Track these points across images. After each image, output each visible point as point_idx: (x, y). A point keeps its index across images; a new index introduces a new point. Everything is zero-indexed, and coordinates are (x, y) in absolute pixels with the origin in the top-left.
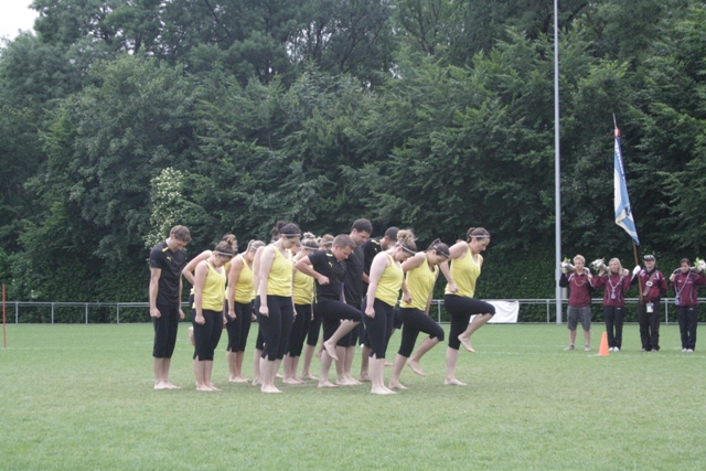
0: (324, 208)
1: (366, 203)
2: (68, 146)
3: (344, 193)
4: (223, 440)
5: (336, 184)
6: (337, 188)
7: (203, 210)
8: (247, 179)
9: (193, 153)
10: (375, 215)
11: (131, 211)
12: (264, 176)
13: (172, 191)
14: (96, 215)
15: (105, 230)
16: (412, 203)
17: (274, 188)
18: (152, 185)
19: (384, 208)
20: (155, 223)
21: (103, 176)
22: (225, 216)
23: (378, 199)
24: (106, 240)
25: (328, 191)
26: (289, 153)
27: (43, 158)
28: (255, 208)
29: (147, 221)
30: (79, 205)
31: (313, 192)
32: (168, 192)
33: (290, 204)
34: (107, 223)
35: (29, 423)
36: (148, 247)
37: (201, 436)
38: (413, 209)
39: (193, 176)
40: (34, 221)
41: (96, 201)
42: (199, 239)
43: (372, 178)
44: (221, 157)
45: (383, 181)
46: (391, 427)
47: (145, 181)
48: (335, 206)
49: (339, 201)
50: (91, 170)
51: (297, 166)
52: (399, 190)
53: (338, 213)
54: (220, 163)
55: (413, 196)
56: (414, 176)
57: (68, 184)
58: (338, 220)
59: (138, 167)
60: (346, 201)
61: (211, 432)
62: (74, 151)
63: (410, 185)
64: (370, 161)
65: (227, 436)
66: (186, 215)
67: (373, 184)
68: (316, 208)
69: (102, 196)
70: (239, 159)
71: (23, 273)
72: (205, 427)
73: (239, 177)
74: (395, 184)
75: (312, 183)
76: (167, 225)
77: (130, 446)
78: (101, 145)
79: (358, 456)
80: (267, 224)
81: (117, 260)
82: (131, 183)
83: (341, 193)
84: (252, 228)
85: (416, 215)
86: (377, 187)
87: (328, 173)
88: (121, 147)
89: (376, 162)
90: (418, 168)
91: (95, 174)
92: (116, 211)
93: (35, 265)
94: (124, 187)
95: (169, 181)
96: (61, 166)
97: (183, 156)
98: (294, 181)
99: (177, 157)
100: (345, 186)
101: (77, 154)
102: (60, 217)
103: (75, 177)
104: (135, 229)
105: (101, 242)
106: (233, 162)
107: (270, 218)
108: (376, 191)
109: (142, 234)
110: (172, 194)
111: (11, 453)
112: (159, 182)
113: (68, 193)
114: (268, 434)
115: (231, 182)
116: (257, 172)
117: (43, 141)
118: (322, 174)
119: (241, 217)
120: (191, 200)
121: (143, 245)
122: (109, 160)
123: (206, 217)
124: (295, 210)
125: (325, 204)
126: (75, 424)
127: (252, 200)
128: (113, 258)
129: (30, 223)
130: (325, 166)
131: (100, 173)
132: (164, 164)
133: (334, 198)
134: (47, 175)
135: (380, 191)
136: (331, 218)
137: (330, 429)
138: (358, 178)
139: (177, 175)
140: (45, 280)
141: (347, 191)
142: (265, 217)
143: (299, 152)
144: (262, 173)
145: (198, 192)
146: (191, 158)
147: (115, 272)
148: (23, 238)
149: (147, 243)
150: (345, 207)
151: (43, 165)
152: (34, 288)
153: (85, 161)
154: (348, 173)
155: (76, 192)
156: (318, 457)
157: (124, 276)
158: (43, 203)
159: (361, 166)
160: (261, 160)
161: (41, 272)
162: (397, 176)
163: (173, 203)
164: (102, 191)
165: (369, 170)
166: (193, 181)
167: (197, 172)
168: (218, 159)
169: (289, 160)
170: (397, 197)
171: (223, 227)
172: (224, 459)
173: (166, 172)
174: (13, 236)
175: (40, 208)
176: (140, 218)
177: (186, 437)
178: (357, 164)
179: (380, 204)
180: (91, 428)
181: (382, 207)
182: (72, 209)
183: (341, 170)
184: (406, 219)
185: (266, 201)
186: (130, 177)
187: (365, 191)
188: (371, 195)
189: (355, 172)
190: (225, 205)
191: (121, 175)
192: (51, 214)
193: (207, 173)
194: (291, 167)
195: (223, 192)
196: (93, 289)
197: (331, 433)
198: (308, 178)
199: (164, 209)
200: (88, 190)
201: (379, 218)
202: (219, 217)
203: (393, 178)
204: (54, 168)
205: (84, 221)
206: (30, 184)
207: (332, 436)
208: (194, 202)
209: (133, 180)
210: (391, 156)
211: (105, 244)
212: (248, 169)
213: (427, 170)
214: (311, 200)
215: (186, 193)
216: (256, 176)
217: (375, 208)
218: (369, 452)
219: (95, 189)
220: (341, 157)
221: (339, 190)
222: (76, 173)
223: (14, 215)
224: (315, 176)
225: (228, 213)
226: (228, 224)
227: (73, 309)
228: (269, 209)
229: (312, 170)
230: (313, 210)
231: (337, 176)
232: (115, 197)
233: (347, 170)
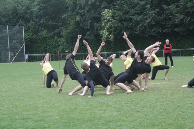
0: (158, 20)
1: (172, 17)
2: (75, 3)
3: (164, 15)
4: (134, 108)
5: (161, 12)
6: (162, 13)
7: (118, 22)
8: (132, 11)
9: (114, 4)
10: (175, 21)
11: (96, 24)
12: (138, 10)
13: (108, 16)
14: (85, 25)
15: (88, 30)
16: (187, 17)
17: (141, 14)
18: (102, 15)
19: (178, 19)
20: (103, 27)
21: (87, 13)
22: (125, 24)
23: (176, 16)
24: (88, 33)
25: (159, 14)
26: (146, 2)
27: (67, 8)
28: (135, 21)
29: (101, 27)
30: (80, 22)
31: (154, 15)
32: (107, 17)
33: (146, 19)
34: (88, 27)
35: (72, 101)
36: (102, 35)
37: (127, 106)
38: (187, 19)
39: (115, 11)
40: (66, 28)
41: (85, 21)
42: (118, 32)
43: (173, 9)
44: (124, 4)
45: (177, 10)
46: (189, 101)
47: (100, 13)
48: (161, 19)
49: (163, 17)
50: (83, 11)
51: (148, 6)
52: (183, 12)
53: (163, 21)
54: (123, 7)
55: (188, 14)
56: (188, 7)
57: (76, 16)
58: (162, 23)
59: (97, 9)
60: (165, 17)
61: (130, 104)
62: (77, 5)
63: (186, 11)
64: (173, 3)
65: (135, 106)
66: (113, 24)
67: (174, 11)
68: (155, 20)
69: (86, 19)
70: (129, 5)
71: (63, 44)
72: (127, 102)
73: (129, 11)
74: (181, 11)
75: (153, 11)
76: (107, 27)
77: (105, 110)
78: (85, 2)
79: (179, 114)
80: (139, 26)
81: (92, 39)
82: (95, 15)
83: (163, 14)
84: (134, 27)
85: (189, 21)
86: (175, 12)
87: (159, 8)
88: (92, 3)
89: (175, 4)
90: (189, 5)
91: (84, 12)
92: (91, 24)
93: (67, 42)
94: (93, 16)
95: (107, 13)
96: (73, 10)
97: (111, 5)
98: (147, 11)
99: (110, 5)
100: (165, 12)
101: (78, 6)
102: (74, 26)
103: (78, 13)
104: (97, 29)
105: (87, 34)
106: (127, 6)
107: (140, 24)
108: (175, 13)
109: (100, 31)
110: (108, 17)
111: (68, 113)
112: (104, 14)
113: (76, 19)
114: (148, 104)
115: (127, 13)
116: (135, 9)
117: (67, 3)
118: (157, 8)
119: (131, 24)
120: (115, 19)
121: (100, 34)
122: (88, 7)
123: (119, 24)
124: (148, 21)
125: (158, 18)
126: (86, 102)
127: (134, 18)
128: (91, 39)
129: (64, 29)
130: (158, 6)
131: (86, 12)
132: (106, 7)
133: (161, 16)
134: (69, 13)
135: (176, 13)
136: (160, 23)
137: (168, 102)
138: (169, 9)
139: (110, 11)
140: (70, 46)
141: (165, 14)
142: (138, 23)
143: (149, 2)
144: (137, 9)
145: (117, 16)
146: (114, 5)
147: (92, 43)
148: (63, 33)
149: (101, 34)
150: (165, 19)
151: (67, 10)
152: (67, 49)
153: (81, 8)
154: (165, 8)
155: (78, 18)
156: (166, 115)
157: (94, 44)
158: (68, 22)
159: (170, 5)
160: (136, 5)
161: (69, 44)
162: (182, 8)
163: (109, 20)
164: (86, 17)
165: (172, 6)
166: (115, 13)
167: (116, 10)
168: (123, 5)
169: (146, 4)
170: (182, 15)
171: (125, 27)
172: (136, 116)
173: (106, 10)
174: (59, 33)
175: (67, 24)
176: (98, 26)
177: (122, 107)
178: (168, 4)
179: (177, 17)
180: (91, 103)
181: (177, 18)
182: (78, 23)
183: (163, 7)
184: (185, 22)
185: (139, 18)
186: (95, 13)
187: (171, 14)
188: (173, 15)
189: (168, 7)
190: (125, 20)
191: (92, 12)
192: (71, 25)
193: (120, 10)
194: (146, 7)
195: (124, 16)
196: (85, 49)
197: (169, 104)
198: (152, 10)
199: (106, 22)
200: (82, 17)
201: (176, 22)
202: (123, 24)
203: (181, 9)
204: (71, 11)
205: (81, 27)
206: (64, 16)
207: (169, 106)
208: (116, 20)
209: (96, 13)
210: (180, 1)
211: (88, 34)
212: (133, 8)
213: (192, 5)
214: (153, 17)
215: (113, 17)
216: (135, 10)
217: (175, 19)
218: (183, 112)
219: (84, 17)
220: (163, 3)
221: (163, 13)
222: (78, 12)
223: (59, 26)
224: (154, 9)
225: (126, 23)
226: (127, 26)
227: (79, 55)
228: (140, 21)
229: (153, 7)
230: (154, 21)
231: (162, 9)
232: (91, 19)
233: (165, 7)
